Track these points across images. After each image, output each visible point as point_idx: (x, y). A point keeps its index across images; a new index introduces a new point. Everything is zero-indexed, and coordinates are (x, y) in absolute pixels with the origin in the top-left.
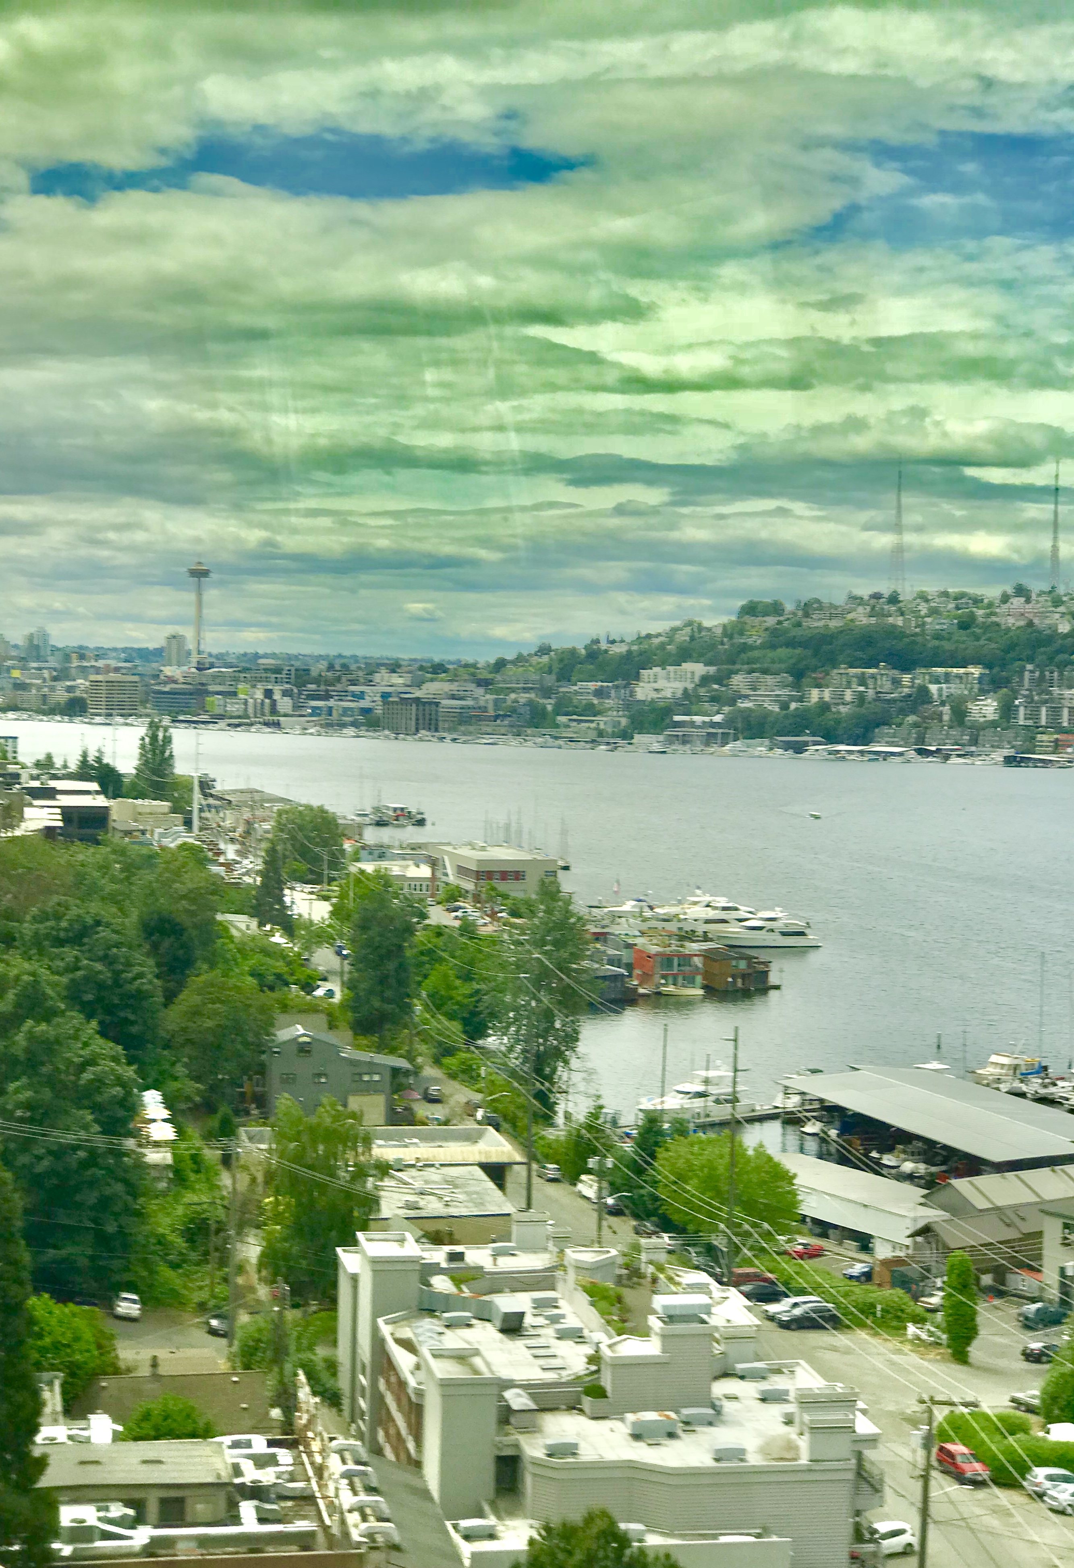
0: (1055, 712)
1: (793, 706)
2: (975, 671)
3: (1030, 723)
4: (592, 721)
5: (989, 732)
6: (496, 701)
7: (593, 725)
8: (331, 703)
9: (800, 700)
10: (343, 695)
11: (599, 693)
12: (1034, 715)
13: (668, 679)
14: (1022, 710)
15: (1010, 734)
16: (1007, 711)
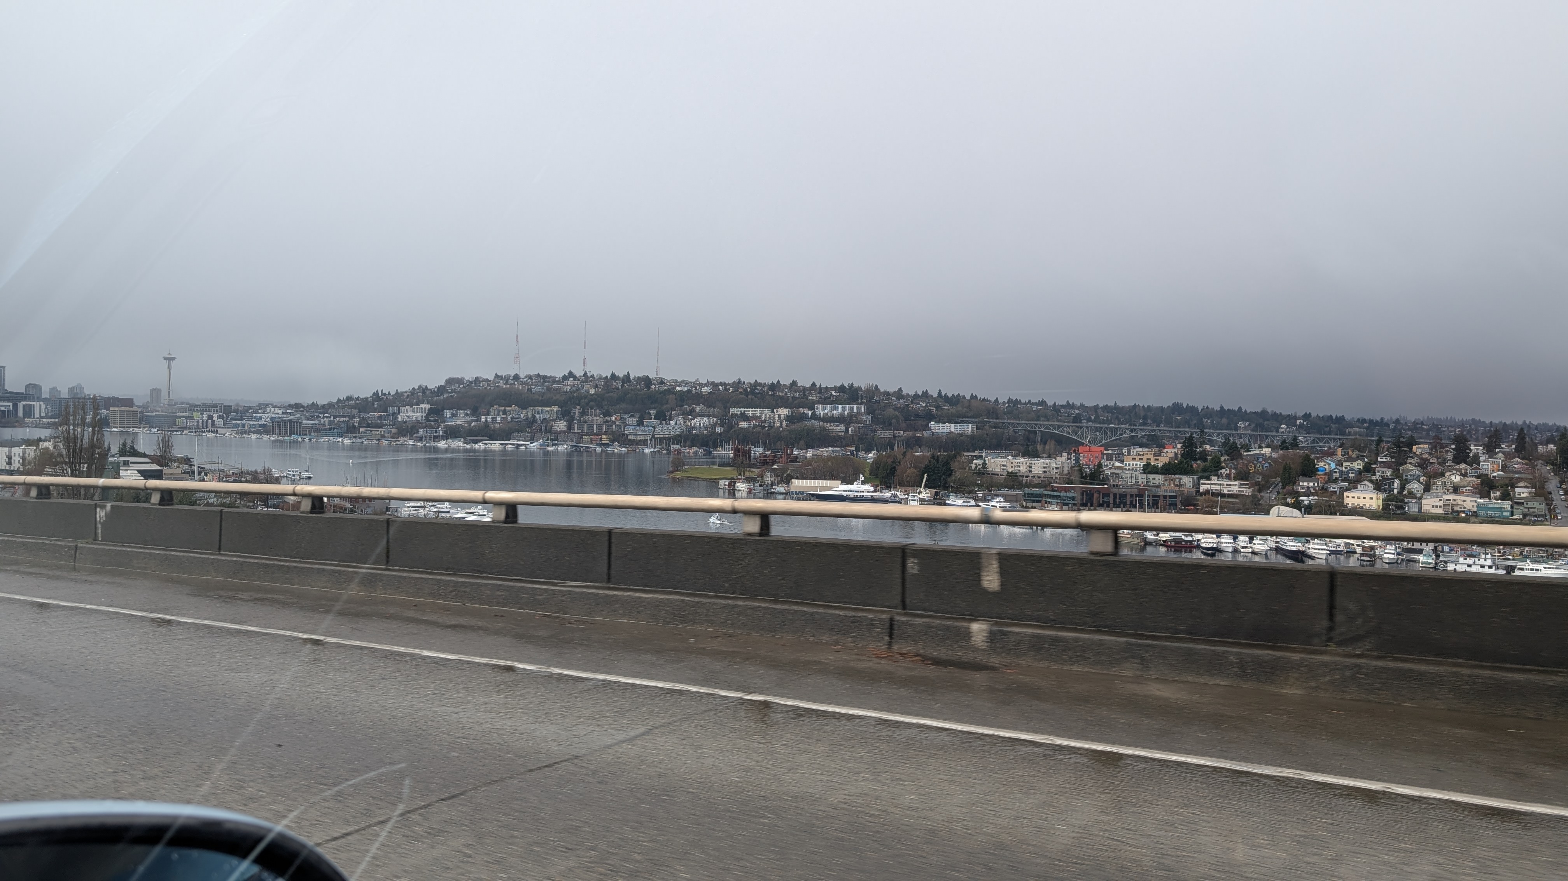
0: (590, 427)
1: (473, 424)
2: (555, 409)
3: (580, 431)
4: (378, 431)
5: (562, 435)
6: (330, 422)
7: (378, 433)
8: (244, 422)
9: (476, 421)
10: (251, 418)
11: (380, 417)
12: (581, 427)
13: (413, 411)
14: (576, 425)
15: (571, 435)
16: (570, 427)
